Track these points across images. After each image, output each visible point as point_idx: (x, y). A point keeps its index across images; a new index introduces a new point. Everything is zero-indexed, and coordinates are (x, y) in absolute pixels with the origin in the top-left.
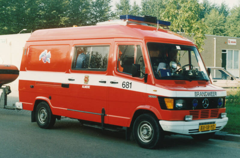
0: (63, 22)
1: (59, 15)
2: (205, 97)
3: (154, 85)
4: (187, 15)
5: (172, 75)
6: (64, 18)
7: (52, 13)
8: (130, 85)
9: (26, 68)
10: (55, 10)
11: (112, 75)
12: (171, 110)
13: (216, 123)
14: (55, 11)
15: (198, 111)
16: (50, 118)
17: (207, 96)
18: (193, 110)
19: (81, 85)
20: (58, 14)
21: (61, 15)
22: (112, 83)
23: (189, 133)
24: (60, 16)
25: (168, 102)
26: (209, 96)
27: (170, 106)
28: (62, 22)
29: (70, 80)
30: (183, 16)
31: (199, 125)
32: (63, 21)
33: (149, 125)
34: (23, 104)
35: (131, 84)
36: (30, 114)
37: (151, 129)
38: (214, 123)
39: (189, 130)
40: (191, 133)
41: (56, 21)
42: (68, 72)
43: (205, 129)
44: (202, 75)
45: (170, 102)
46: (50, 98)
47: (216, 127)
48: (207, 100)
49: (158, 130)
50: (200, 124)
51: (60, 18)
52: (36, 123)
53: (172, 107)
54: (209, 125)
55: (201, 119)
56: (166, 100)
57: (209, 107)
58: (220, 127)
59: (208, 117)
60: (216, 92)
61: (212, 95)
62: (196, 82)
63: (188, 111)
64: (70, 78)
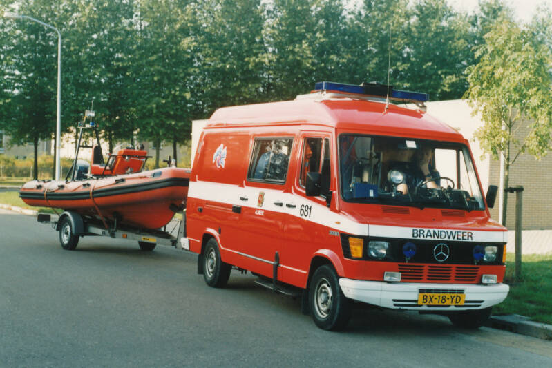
0: (447, 86)
1: (439, 72)
2: (439, 239)
3: (338, 212)
4: (518, 77)
5: (393, 195)
6: (450, 76)
7: (424, 67)
8: (309, 211)
9: (197, 176)
10: (430, 61)
11: (291, 192)
12: (358, 259)
13: (465, 293)
14: (430, 64)
15: (423, 266)
16: (219, 267)
17: (446, 239)
18: (407, 263)
19: (254, 210)
20: (438, 69)
21: (444, 71)
22: (289, 206)
23: (395, 305)
24: (442, 73)
25: (354, 245)
26: (451, 239)
27: (357, 251)
28: (444, 86)
29: (242, 199)
30: (512, 80)
31: (418, 293)
32: (448, 84)
33: (328, 286)
34: (189, 240)
35: (310, 209)
36: (197, 258)
37: (330, 294)
38: (461, 292)
39: (394, 300)
40: (401, 307)
41: (432, 83)
42: (242, 186)
43: (435, 302)
44: (464, 199)
45: (358, 244)
46: (220, 232)
47: (466, 302)
48: (444, 246)
49: (338, 295)
50: (421, 291)
51: (441, 79)
52: (202, 276)
53: (360, 255)
54: (445, 294)
55: (428, 281)
56: (351, 241)
57: (448, 261)
58: (482, 302)
59: (448, 280)
60: (472, 231)
61: (460, 237)
62: (438, 211)
63: (396, 264)
64: (243, 197)
